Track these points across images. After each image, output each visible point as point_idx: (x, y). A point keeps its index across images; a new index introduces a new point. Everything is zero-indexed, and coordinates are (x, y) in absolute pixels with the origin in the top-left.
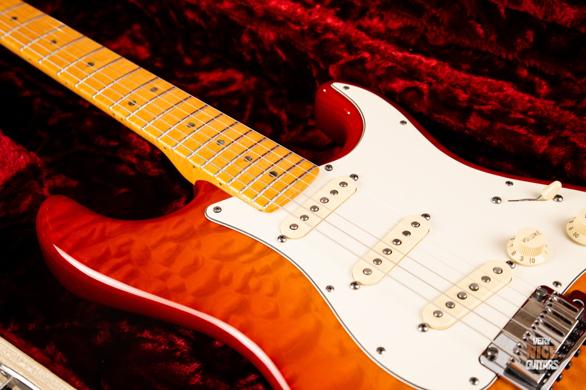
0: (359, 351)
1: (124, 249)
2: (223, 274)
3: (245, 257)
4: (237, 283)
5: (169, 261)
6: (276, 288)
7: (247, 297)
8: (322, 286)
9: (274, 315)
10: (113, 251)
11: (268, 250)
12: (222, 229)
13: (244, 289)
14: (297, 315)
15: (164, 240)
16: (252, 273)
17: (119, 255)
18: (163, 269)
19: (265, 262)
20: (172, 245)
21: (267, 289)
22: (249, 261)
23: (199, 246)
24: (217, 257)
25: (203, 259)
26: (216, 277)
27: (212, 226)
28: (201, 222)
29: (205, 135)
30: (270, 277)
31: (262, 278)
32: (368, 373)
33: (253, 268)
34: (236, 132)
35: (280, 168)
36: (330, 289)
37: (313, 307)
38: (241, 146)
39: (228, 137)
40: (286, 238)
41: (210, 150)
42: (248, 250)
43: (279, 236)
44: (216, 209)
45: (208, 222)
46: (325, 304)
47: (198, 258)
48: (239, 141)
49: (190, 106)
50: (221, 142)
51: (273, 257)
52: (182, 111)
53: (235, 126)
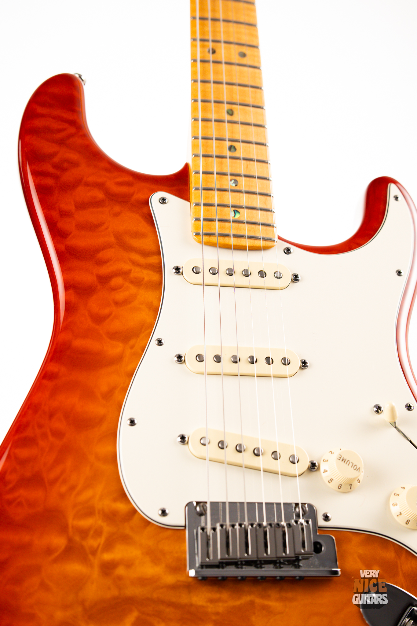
0: (119, 407)
1: (66, 165)
2: (103, 255)
3: (136, 257)
4: (104, 270)
5: (81, 206)
6: (126, 302)
7: (99, 287)
8: (157, 335)
9: (99, 319)
10: (56, 160)
11: (159, 268)
12: (149, 219)
13: (104, 280)
14: (114, 336)
15: (100, 186)
16: (125, 274)
17: (56, 166)
18: (71, 207)
19: (148, 275)
20: (99, 195)
21: (120, 296)
22: (135, 264)
23: (116, 215)
24: (118, 237)
25: (107, 228)
26: (97, 251)
27: (145, 210)
28: (140, 196)
29: (227, 131)
30: (133, 290)
31: (127, 284)
32: (104, 427)
33: (131, 270)
34: (254, 152)
35: (244, 215)
36: (160, 342)
37: (132, 342)
38: (242, 167)
39: (242, 150)
40: (182, 273)
41: (214, 148)
42: (145, 254)
43: (177, 267)
44: (162, 199)
45: (146, 203)
46: (143, 349)
47: (104, 223)
48: (245, 162)
49: (249, 96)
50: (232, 149)
51: (155, 277)
52: (238, 94)
53: (259, 146)
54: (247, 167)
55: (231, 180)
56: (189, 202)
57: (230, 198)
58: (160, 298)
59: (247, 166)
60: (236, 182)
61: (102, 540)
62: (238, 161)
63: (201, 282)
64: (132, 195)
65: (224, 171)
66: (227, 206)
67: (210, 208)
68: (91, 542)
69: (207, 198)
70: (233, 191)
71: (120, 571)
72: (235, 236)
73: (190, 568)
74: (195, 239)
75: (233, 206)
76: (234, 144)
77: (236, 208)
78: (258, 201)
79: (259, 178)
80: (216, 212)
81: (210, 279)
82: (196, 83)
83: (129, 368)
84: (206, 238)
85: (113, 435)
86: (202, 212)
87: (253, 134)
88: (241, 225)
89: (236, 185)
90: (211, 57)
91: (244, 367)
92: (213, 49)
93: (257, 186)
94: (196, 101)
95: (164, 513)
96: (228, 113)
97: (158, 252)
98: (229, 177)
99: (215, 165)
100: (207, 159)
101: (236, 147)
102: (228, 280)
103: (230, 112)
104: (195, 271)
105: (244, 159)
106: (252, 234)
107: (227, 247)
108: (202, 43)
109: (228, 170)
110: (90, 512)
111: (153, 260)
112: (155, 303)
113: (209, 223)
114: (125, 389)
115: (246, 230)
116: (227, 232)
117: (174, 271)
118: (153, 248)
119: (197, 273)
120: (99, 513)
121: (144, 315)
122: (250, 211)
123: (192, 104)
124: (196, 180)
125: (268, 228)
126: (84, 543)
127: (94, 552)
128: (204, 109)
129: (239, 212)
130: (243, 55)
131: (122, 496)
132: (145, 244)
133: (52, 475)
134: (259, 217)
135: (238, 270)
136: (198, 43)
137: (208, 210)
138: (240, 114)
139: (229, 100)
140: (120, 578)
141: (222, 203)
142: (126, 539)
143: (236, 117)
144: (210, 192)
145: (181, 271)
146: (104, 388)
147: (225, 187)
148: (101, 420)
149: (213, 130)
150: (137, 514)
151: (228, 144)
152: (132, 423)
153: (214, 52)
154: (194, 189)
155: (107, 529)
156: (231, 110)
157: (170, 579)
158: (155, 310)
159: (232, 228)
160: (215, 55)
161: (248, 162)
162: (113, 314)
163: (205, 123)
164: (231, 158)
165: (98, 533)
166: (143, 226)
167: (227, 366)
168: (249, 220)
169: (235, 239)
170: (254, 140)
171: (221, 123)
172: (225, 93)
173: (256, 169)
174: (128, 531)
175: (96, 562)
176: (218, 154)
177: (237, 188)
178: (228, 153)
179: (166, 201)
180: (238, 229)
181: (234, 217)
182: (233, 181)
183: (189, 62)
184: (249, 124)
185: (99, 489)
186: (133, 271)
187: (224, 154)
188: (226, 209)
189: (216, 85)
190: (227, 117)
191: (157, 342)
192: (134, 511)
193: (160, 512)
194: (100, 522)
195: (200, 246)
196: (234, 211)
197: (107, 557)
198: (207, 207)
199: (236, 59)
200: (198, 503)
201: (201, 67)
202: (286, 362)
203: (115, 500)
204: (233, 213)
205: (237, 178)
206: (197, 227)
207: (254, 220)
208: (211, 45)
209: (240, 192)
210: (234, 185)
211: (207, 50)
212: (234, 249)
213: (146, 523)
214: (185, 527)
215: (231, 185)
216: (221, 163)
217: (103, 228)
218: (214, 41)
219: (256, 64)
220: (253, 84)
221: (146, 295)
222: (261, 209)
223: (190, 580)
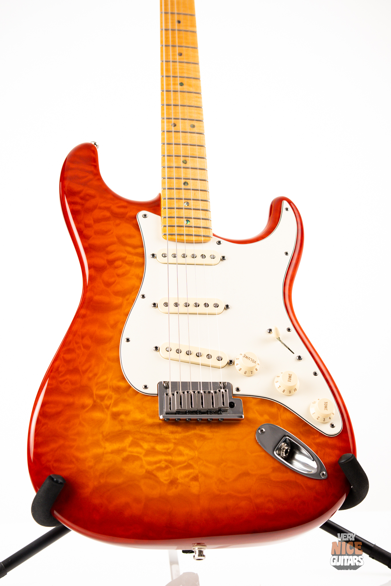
0: (121, 332)
1: (87, 197)
2: (110, 248)
3: (129, 249)
4: (111, 257)
5: (97, 221)
6: (124, 274)
7: (108, 266)
8: (141, 293)
9: (108, 285)
10: (82, 195)
11: (142, 255)
12: (137, 227)
13: (111, 262)
14: (117, 293)
15: (108, 209)
16: (123, 259)
17: (82, 198)
18: (91, 222)
19: (136, 259)
20: (108, 214)
21: (120, 271)
22: (129, 253)
23: (118, 225)
24: (119, 238)
25: (112, 233)
26: (107, 246)
27: (134, 222)
28: (131, 214)
29: (182, 173)
30: (128, 268)
31: (124, 265)
32: (112, 343)
33: (126, 257)
34: (199, 185)
35: (193, 223)
36: (143, 296)
37: (127, 297)
38: (191, 195)
39: (192, 184)
40: (156, 257)
41: (175, 183)
42: (135, 247)
43: (153, 254)
44: (144, 215)
45: (135, 218)
46: (134, 301)
47: (111, 230)
48: (193, 191)
49: (196, 151)
50: (186, 184)
51: (140, 260)
52: (189, 151)
53: (202, 182)
54: (195, 195)
55: (185, 203)
56: (161, 216)
57: (184, 213)
58: (143, 272)
59: (195, 193)
60: (188, 203)
61: (112, 401)
62: (189, 191)
63: (167, 262)
64: (126, 213)
65: (181, 197)
66: (182, 218)
67: (172, 219)
68: (107, 402)
69: (170, 213)
70: (186, 209)
71: (122, 417)
72: (187, 235)
73: (160, 415)
74: (163, 237)
75: (186, 218)
76: (187, 181)
77: (188, 219)
78: (201, 214)
79: (201, 200)
80: (176, 222)
81: (172, 260)
82: (164, 145)
83: (126, 311)
84: (170, 237)
85: (117, 347)
86: (168, 222)
87: (198, 174)
88: (191, 228)
89: (188, 205)
90: (173, 129)
91: (192, 309)
92: (174, 124)
93: (201, 205)
94: (164, 156)
95: (146, 387)
96: (183, 162)
97: (142, 246)
98: (184, 201)
99: (175, 194)
100: (171, 190)
101: (188, 183)
102: (183, 260)
103: (185, 162)
104: (163, 256)
105: (193, 190)
106: (198, 234)
107: (182, 241)
108: (168, 120)
109: (183, 197)
110: (105, 387)
111: (139, 250)
112: (140, 274)
113: (172, 228)
114: (124, 323)
115: (193, 231)
116: (182, 233)
117: (152, 256)
118: (139, 243)
119: (165, 257)
120: (110, 388)
121: (134, 282)
122: (196, 220)
123: (162, 158)
124: (165, 204)
125: (207, 230)
126: (103, 403)
127: (108, 407)
128: (169, 161)
129: (189, 221)
130: (193, 126)
131: (123, 378)
132: (134, 241)
133: (84, 368)
134: (202, 223)
135: (189, 254)
136: (165, 120)
137: (171, 221)
138: (191, 163)
139: (184, 155)
140: (122, 421)
141: (179, 216)
142: (125, 401)
143: (189, 165)
144: (172, 210)
145: (155, 256)
146: (112, 322)
147: (181, 207)
148: (110, 339)
149: (174, 173)
150: (131, 388)
151: (183, 181)
152: (128, 340)
153: (175, 125)
154: (163, 208)
155: (115, 396)
156: (186, 160)
157: (150, 421)
158: (141, 279)
159: (185, 231)
160: (175, 127)
161: (196, 191)
162: (116, 281)
163: (169, 169)
164: (185, 189)
165: (110, 398)
166: (133, 231)
167: (182, 308)
168: (196, 225)
169: (187, 237)
170: (199, 178)
171: (179, 169)
172: (182, 151)
173: (200, 195)
174: (126, 397)
175: (109, 413)
176: (177, 187)
177: (189, 207)
178: (183, 187)
179: (147, 216)
180: (189, 231)
181: (187, 224)
182: (186, 203)
183: (160, 132)
184: (196, 169)
185: (110, 375)
186: (127, 257)
187: (181, 187)
188: (182, 219)
189: (176, 146)
190: (182, 165)
191: (142, 296)
192: (129, 387)
193: (144, 387)
194: (111, 393)
195: (166, 241)
196: (187, 220)
197: (115, 409)
198: (170, 219)
199: (188, 129)
200: (164, 382)
201: (167, 135)
202: (216, 306)
203: (119, 381)
204: (186, 222)
205: (189, 201)
206: (165, 231)
207: (198, 226)
208: (173, 121)
209: (190, 209)
210: (187, 205)
211: (171, 124)
212: (186, 243)
213: (136, 393)
214: (158, 394)
215: (184, 205)
216: (179, 193)
217: (110, 233)
218: (174, 119)
219: (201, 132)
220: (199, 144)
221: (136, 271)
222: (203, 219)
223: (161, 421)
